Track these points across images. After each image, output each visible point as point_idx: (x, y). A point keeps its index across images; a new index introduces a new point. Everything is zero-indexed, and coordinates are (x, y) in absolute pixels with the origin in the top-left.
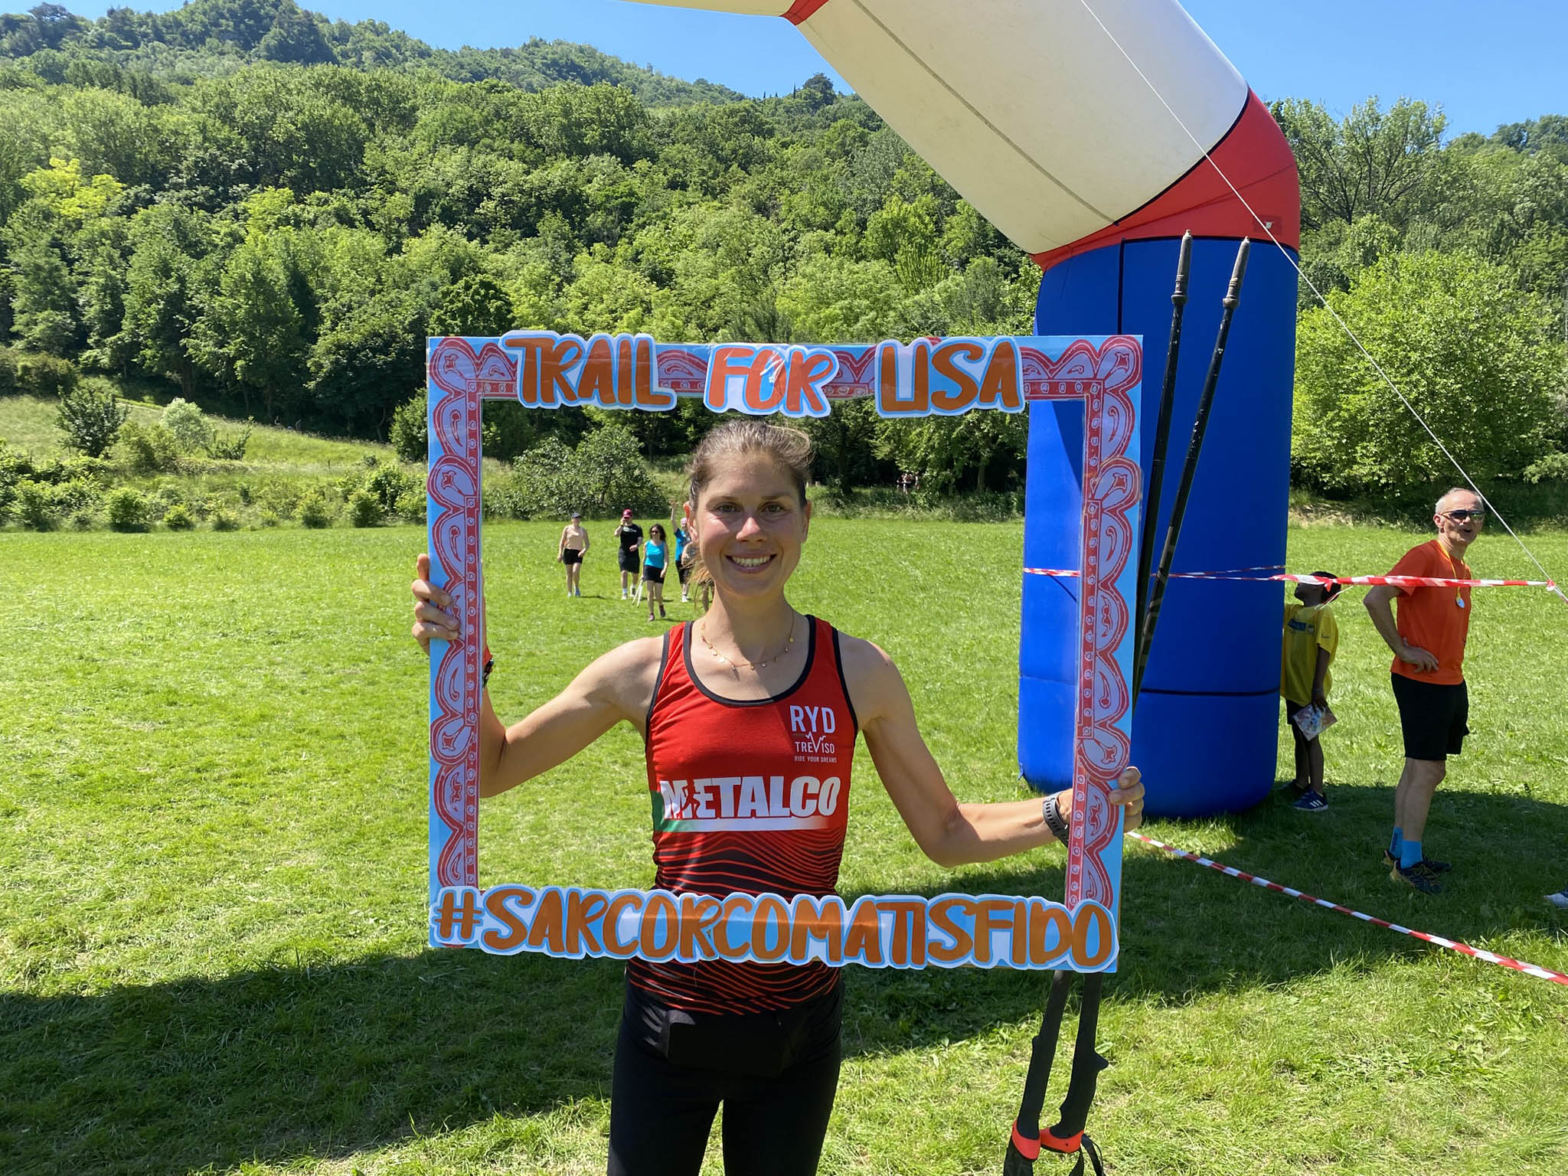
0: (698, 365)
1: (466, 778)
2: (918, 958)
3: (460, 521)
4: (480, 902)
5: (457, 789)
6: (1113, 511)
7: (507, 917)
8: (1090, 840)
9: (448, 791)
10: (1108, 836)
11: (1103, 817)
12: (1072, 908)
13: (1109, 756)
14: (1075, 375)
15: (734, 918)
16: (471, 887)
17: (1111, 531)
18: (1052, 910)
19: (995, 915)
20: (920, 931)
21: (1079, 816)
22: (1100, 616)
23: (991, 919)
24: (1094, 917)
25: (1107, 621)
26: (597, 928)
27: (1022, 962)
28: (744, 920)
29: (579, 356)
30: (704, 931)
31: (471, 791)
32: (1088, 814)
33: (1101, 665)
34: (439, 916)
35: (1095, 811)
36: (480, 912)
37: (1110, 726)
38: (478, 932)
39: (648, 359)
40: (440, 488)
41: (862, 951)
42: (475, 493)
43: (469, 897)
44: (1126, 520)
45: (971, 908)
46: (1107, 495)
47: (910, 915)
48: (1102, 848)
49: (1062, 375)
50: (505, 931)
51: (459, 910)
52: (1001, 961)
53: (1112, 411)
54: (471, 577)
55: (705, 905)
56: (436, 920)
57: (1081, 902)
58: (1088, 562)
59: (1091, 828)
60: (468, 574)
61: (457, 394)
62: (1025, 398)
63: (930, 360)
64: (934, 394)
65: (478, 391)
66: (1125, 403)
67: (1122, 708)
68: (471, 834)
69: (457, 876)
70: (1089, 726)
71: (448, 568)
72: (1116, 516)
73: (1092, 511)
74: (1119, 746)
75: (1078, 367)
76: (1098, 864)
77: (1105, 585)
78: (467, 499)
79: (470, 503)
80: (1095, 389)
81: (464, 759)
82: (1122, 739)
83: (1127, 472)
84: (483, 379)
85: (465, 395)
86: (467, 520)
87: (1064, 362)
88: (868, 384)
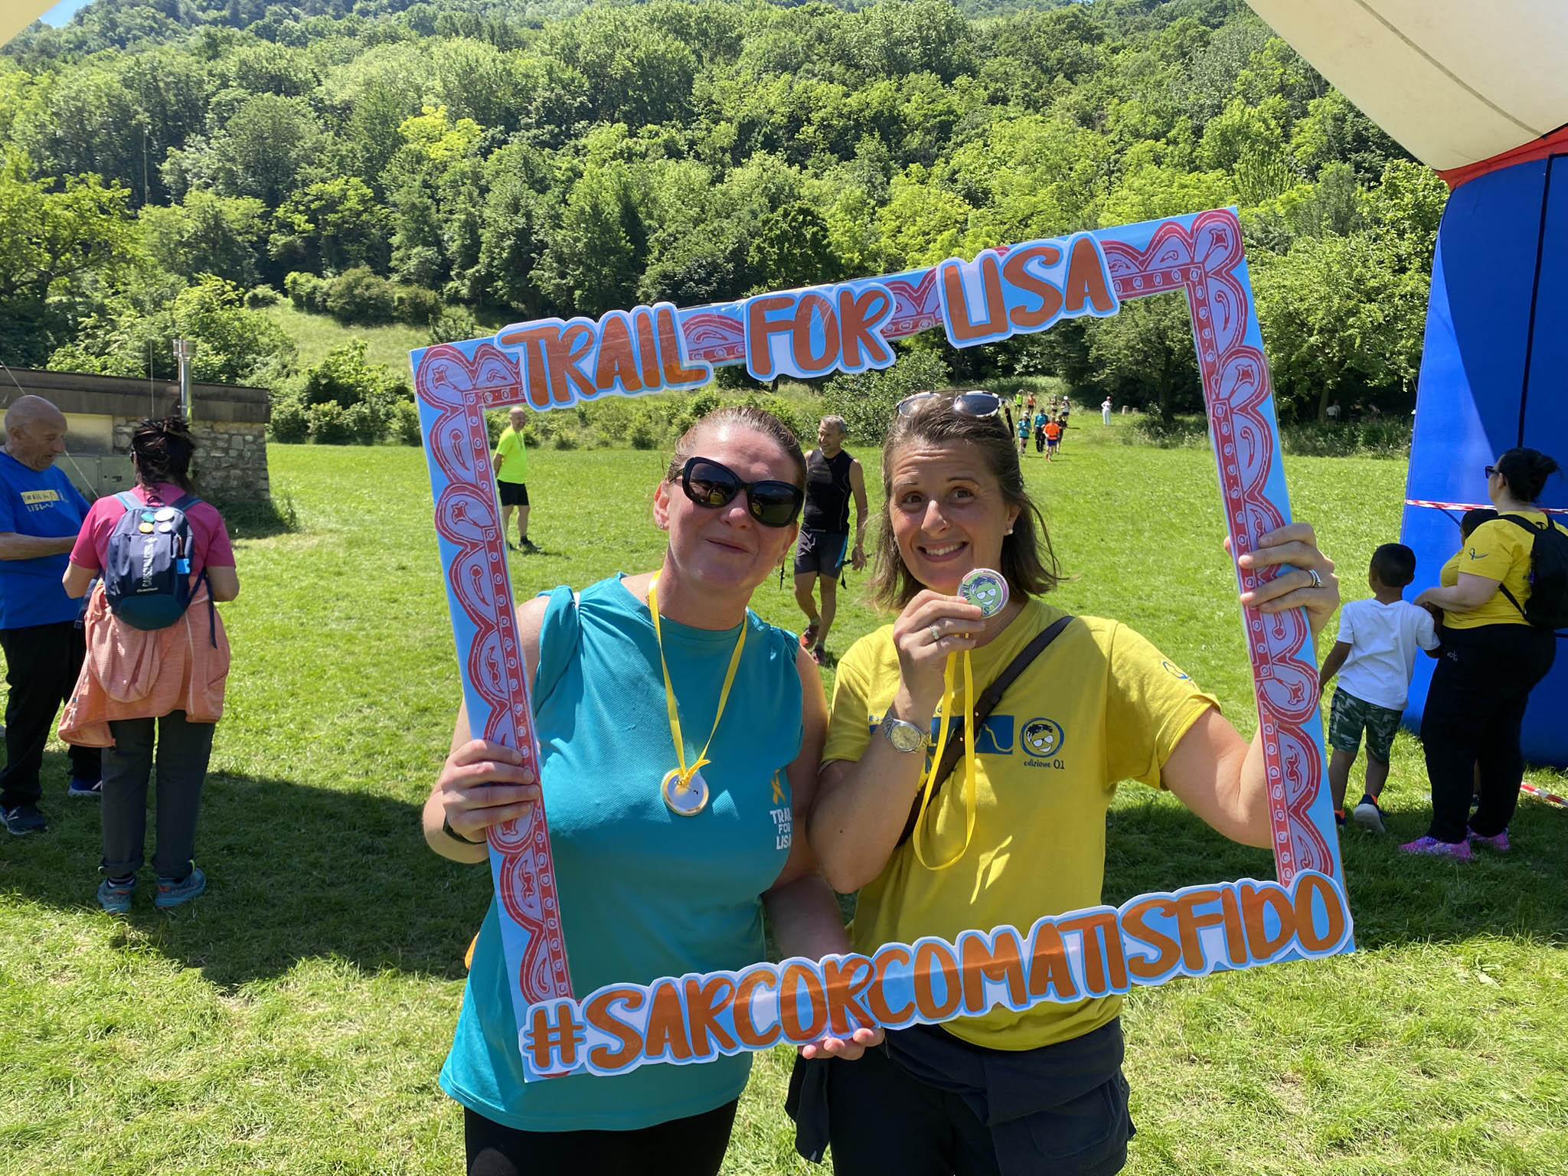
0: (730, 326)
1: (536, 865)
2: (1118, 982)
3: (481, 558)
4: (578, 1013)
5: (528, 880)
7: (616, 1028)
8: (1292, 798)
9: (518, 885)
10: (1314, 790)
11: (1303, 768)
12: (1287, 884)
13: (1296, 696)
14: (1169, 262)
15: (888, 976)
16: (565, 999)
17: (1246, 433)
18: (1265, 891)
19: (1198, 911)
20: (1115, 948)
21: (1274, 773)
22: (1253, 531)
23: (1195, 916)
24: (1316, 890)
26: (726, 1021)
27: (1243, 961)
28: (903, 975)
29: (590, 342)
30: (857, 998)
31: (546, 880)
32: (1285, 768)
34: (530, 1041)
35: (1293, 762)
36: (580, 1027)
37: (1290, 659)
38: (583, 1052)
39: (672, 330)
40: (451, 525)
41: (1051, 984)
43: (564, 1012)
44: (1262, 417)
45: (1170, 909)
46: (1233, 392)
47: (1100, 932)
48: (1309, 806)
49: (1155, 265)
50: (615, 1045)
51: (554, 1030)
52: (1218, 964)
53: (1220, 296)
54: (504, 623)
55: (851, 967)
56: (528, 1048)
57: (1297, 875)
58: (1227, 473)
59: (1291, 785)
60: (500, 619)
61: (454, 410)
62: (1119, 297)
63: (1000, 273)
64: (1014, 311)
65: (477, 403)
66: (1232, 285)
67: (1300, 635)
68: (553, 933)
69: (545, 988)
70: (1267, 663)
71: (475, 616)
72: (1248, 413)
73: (1220, 413)
74: (1305, 680)
75: (1171, 254)
76: (1308, 826)
77: (1252, 496)
78: (486, 531)
79: (491, 535)
80: (1195, 274)
81: (531, 844)
82: (1307, 672)
83: (1250, 362)
84: (482, 388)
85: (463, 409)
86: (489, 555)
87: (1153, 250)
88: (933, 313)
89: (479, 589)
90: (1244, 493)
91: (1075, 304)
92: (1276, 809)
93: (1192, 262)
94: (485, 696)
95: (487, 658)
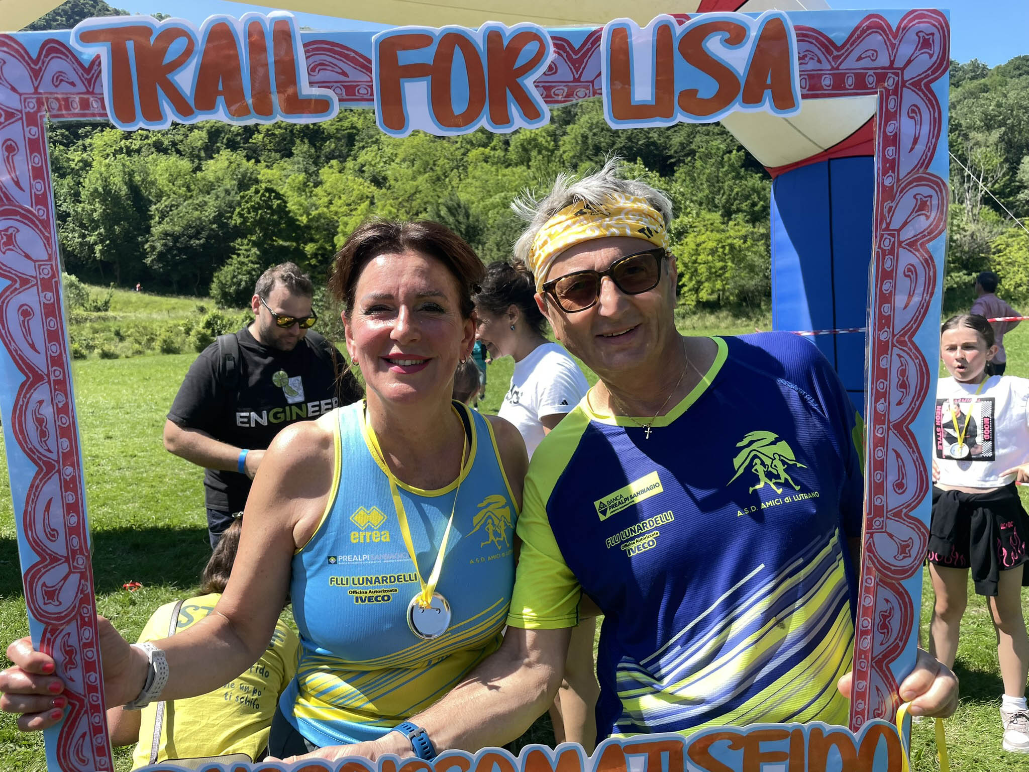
0: (353, 60)
1: (80, 639)
3: (31, 297)
5: (70, 653)
6: (913, 244)
8: (879, 650)
10: (901, 644)
11: (895, 623)
12: (856, 730)
13: (903, 552)
14: (866, 63)
17: (911, 271)
18: (834, 736)
19: (765, 747)
21: (866, 623)
22: (894, 378)
23: (762, 750)
24: (882, 740)
25: (903, 385)
29: (189, 52)
31: (90, 654)
32: (877, 621)
33: (895, 442)
35: (886, 617)
37: (906, 515)
39: (290, 50)
42: (50, 256)
45: (738, 741)
46: (905, 223)
47: (665, 757)
48: (894, 659)
49: (850, 64)
53: (913, 111)
54: (57, 374)
55: (410, 768)
57: (867, 724)
58: (880, 312)
59: (879, 637)
60: (52, 370)
61: (9, 115)
62: (803, 97)
63: (676, 45)
64: (682, 94)
65: (39, 110)
66: (930, 100)
67: (921, 491)
68: (95, 709)
69: (83, 761)
70: (881, 516)
71: (22, 363)
72: (917, 249)
73: (886, 245)
74: (916, 537)
75: (869, 53)
76: (888, 679)
77: (901, 341)
78: (40, 266)
79: (46, 271)
80: (891, 82)
81: (75, 615)
82: (920, 530)
83: (932, 192)
84: (45, 93)
85: (20, 116)
86: (42, 295)
87: (851, 45)
88: (592, 82)
89: (27, 332)
90: (894, 336)
91: (752, 98)
92: (860, 658)
93: (891, 67)
94: (31, 453)
95: (34, 412)
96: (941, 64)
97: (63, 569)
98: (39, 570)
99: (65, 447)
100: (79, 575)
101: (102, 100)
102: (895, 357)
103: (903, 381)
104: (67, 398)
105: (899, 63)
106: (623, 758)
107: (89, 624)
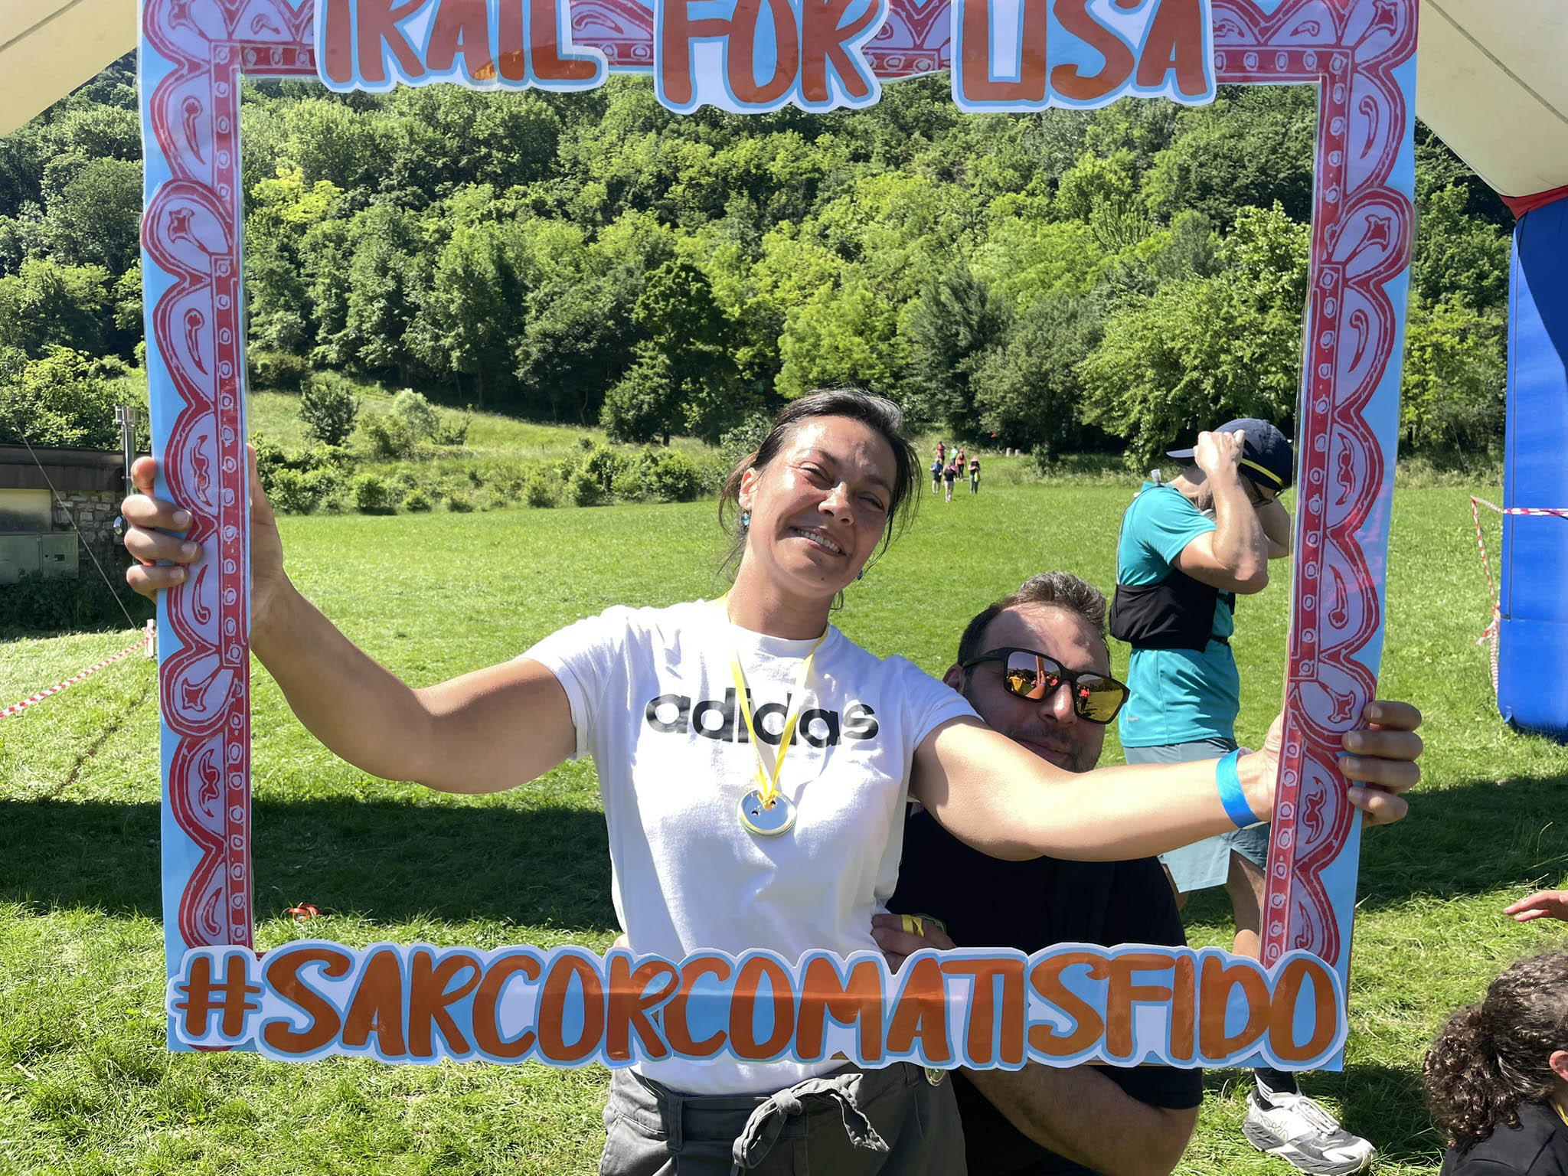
0: (635, 15)
1: (225, 759)
2: (1012, 1053)
3: (202, 301)
4: (256, 973)
5: (210, 776)
6: (1363, 283)
7: (305, 998)
8: (1305, 849)
9: (195, 783)
10: (1336, 844)
11: (1329, 813)
12: (1270, 964)
13: (1341, 711)
14: (1304, 38)
15: (696, 991)
16: (241, 947)
17: (1359, 319)
18: (1238, 967)
20: (1015, 1008)
21: (1286, 811)
22: (1334, 467)
23: (1134, 983)
24: (1307, 981)
25: (1347, 477)
26: (461, 1013)
27: (1187, 1056)
28: (717, 993)
30: (649, 1013)
31: (237, 781)
32: (1303, 808)
33: (1332, 554)
34: (183, 997)
35: (1315, 802)
36: (256, 990)
37: (1347, 658)
38: (254, 1024)
40: (166, 242)
41: (917, 1042)
42: (230, 248)
43: (236, 965)
44: (1386, 300)
45: (1101, 967)
46: (1354, 254)
47: (998, 981)
48: (1324, 865)
49: (1282, 38)
50: (302, 1021)
51: (218, 987)
52: (1152, 1053)
53: (1367, 105)
54: (226, 402)
55: (648, 971)
56: (179, 1006)
57: (1286, 956)
58: (1316, 374)
59: (1305, 832)
60: (220, 396)
61: (194, 67)
62: (1219, 79)
63: (1049, 8)
64: (1056, 70)
65: (231, 62)
66: (1390, 92)
67: (1368, 627)
68: (237, 856)
69: (213, 929)
70: (1312, 658)
71: (184, 386)
72: (1369, 291)
73: (1327, 283)
74: (1360, 692)
75: (1309, 26)
76: (1316, 895)
77: (1345, 416)
78: (216, 261)
79: (223, 269)
80: (1337, 64)
81: (222, 727)
82: (1364, 680)
83: (1390, 213)
84: (242, 41)
85: (207, 67)
86: (217, 299)
87: (1285, 14)
88: (938, 50)
89: (193, 346)
90: (1335, 408)
91: (1152, 76)
92: (1277, 860)
93: (1338, 45)
95: (193, 451)
96: (1406, 44)
97: (213, 661)
98: (181, 662)
99: (228, 499)
100: (231, 672)
101: (312, 53)
102: (1336, 438)
103: (1347, 471)
104: (236, 435)
105: (1349, 40)
106: (940, 977)
107: (240, 740)
